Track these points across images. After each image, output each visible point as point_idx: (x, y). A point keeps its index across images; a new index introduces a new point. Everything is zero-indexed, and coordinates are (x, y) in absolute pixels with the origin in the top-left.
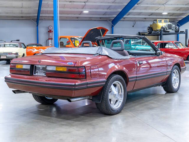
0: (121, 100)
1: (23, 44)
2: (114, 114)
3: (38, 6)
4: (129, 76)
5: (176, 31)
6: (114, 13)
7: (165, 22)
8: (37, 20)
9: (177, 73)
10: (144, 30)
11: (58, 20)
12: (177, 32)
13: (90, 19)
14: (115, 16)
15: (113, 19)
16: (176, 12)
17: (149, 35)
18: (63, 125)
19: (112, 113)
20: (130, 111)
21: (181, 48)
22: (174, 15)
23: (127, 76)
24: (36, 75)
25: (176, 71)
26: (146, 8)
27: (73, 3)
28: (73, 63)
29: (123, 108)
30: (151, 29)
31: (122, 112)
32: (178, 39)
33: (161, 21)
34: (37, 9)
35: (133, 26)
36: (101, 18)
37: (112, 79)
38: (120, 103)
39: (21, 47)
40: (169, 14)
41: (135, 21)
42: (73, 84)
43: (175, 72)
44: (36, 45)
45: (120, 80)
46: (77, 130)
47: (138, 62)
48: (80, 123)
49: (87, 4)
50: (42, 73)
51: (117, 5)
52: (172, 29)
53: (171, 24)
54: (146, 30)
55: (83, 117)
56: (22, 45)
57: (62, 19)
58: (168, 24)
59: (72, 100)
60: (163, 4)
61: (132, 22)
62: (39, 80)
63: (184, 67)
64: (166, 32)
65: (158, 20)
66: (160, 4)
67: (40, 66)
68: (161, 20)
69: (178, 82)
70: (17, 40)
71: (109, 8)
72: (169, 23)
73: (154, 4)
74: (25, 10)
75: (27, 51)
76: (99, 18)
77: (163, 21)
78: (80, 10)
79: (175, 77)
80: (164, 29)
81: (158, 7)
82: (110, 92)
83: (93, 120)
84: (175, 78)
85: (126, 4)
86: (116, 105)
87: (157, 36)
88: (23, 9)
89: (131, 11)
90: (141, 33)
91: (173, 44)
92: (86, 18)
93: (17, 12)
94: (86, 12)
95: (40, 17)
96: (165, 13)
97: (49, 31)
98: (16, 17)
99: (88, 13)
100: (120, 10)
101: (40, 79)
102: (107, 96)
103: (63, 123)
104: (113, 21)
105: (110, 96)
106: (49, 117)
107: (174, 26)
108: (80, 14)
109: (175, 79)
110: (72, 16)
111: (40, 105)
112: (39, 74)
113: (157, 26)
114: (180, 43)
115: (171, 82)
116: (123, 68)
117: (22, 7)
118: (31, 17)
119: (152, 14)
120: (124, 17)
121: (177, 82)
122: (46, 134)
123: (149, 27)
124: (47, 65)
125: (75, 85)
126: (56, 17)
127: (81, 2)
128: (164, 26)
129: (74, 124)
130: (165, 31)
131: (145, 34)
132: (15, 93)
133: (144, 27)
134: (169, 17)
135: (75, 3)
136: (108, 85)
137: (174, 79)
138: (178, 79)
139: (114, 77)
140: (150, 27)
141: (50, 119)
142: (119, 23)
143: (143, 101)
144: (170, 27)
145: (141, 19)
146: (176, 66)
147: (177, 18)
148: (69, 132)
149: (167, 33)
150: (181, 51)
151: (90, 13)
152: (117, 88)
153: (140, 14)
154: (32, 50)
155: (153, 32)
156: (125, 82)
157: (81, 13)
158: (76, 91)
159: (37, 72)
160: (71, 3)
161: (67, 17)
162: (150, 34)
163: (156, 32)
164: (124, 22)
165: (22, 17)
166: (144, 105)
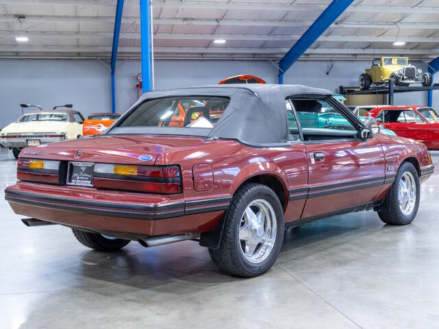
0: (270, 243)
1: (79, 114)
2: (251, 275)
3: (113, 31)
4: (290, 188)
5: (424, 83)
6: (282, 44)
7: (399, 62)
8: (111, 60)
9: (410, 179)
10: (352, 83)
11: (151, 59)
12: (428, 86)
13: (231, 58)
14: (287, 50)
15: (283, 56)
16: (424, 41)
17: (362, 94)
18: (129, 300)
19: (246, 274)
20: (291, 268)
21: (432, 122)
22: (420, 47)
23: (285, 186)
24: (73, 184)
25: (408, 175)
26: (356, 32)
27: (191, 22)
28: (152, 158)
29: (275, 261)
30: (367, 78)
31: (272, 270)
32: (429, 102)
33: (390, 62)
34: (112, 35)
35: (327, 74)
36: (254, 54)
37: (246, 193)
38: (267, 250)
39: (73, 120)
40: (408, 45)
41: (331, 60)
42: (152, 205)
43: (407, 178)
44: (108, 115)
45: (267, 197)
46: (157, 314)
47: (312, 154)
48: (168, 295)
49: (221, 23)
50: (84, 180)
51: (289, 25)
52: (417, 80)
53: (413, 67)
54: (356, 82)
55: (180, 281)
56: (76, 116)
57: (160, 58)
58: (406, 67)
59: (150, 242)
60: (395, 23)
61: (325, 64)
62: (79, 196)
63: (429, 166)
64: (403, 85)
65: (383, 58)
66: (387, 23)
67: (80, 164)
68: (391, 59)
69: (415, 201)
70: (67, 106)
71: (272, 31)
72: (409, 66)
73: (373, 23)
74: (85, 40)
75: (84, 129)
76: (250, 56)
77: (395, 60)
78: (208, 37)
79: (404, 189)
80: (397, 78)
81: (384, 29)
82: (243, 224)
83: (200, 289)
84: (406, 190)
85: (310, 23)
86: (257, 255)
87: (381, 96)
88: (81, 37)
89: (321, 38)
90: (346, 88)
91: (415, 112)
92: (220, 56)
93: (67, 44)
94: (220, 41)
95: (118, 55)
96: (400, 43)
97: (137, 86)
98: (65, 54)
99: (225, 44)
100: (298, 37)
101: (81, 195)
102: (235, 233)
103: (129, 296)
104: (281, 61)
105: (243, 234)
106: (102, 282)
107: (420, 71)
108: (207, 47)
109: (406, 194)
110: (190, 51)
111: (90, 252)
112: (79, 183)
113: (380, 72)
114: (431, 110)
115: (394, 199)
116: (276, 169)
117: (77, 33)
118: (97, 55)
119: (370, 45)
120: (306, 52)
121: (412, 201)
122: (84, 324)
123: (363, 75)
124: (95, 163)
125: (156, 209)
126: (147, 53)
127: (208, 20)
128: (396, 73)
129: (154, 299)
130: (398, 84)
131: (353, 91)
132: (28, 225)
133: (352, 76)
134: (409, 52)
135: (195, 23)
136: (237, 207)
137: (402, 194)
138: (414, 194)
139: (252, 189)
140: (366, 74)
141: (101, 286)
142: (296, 67)
143: (327, 245)
144: (410, 74)
145: (346, 56)
146: (407, 164)
147: (430, 55)
148: (138, 319)
149: (405, 88)
150: (434, 129)
151: (229, 44)
152: (260, 216)
153: (342, 45)
154: (96, 128)
155: (371, 86)
156: (279, 201)
157: (209, 44)
158: (157, 221)
159: (75, 178)
160: (186, 23)
161: (178, 54)
162: (365, 89)
163: (381, 86)
164: (307, 63)
165: (79, 54)
166: (329, 255)
